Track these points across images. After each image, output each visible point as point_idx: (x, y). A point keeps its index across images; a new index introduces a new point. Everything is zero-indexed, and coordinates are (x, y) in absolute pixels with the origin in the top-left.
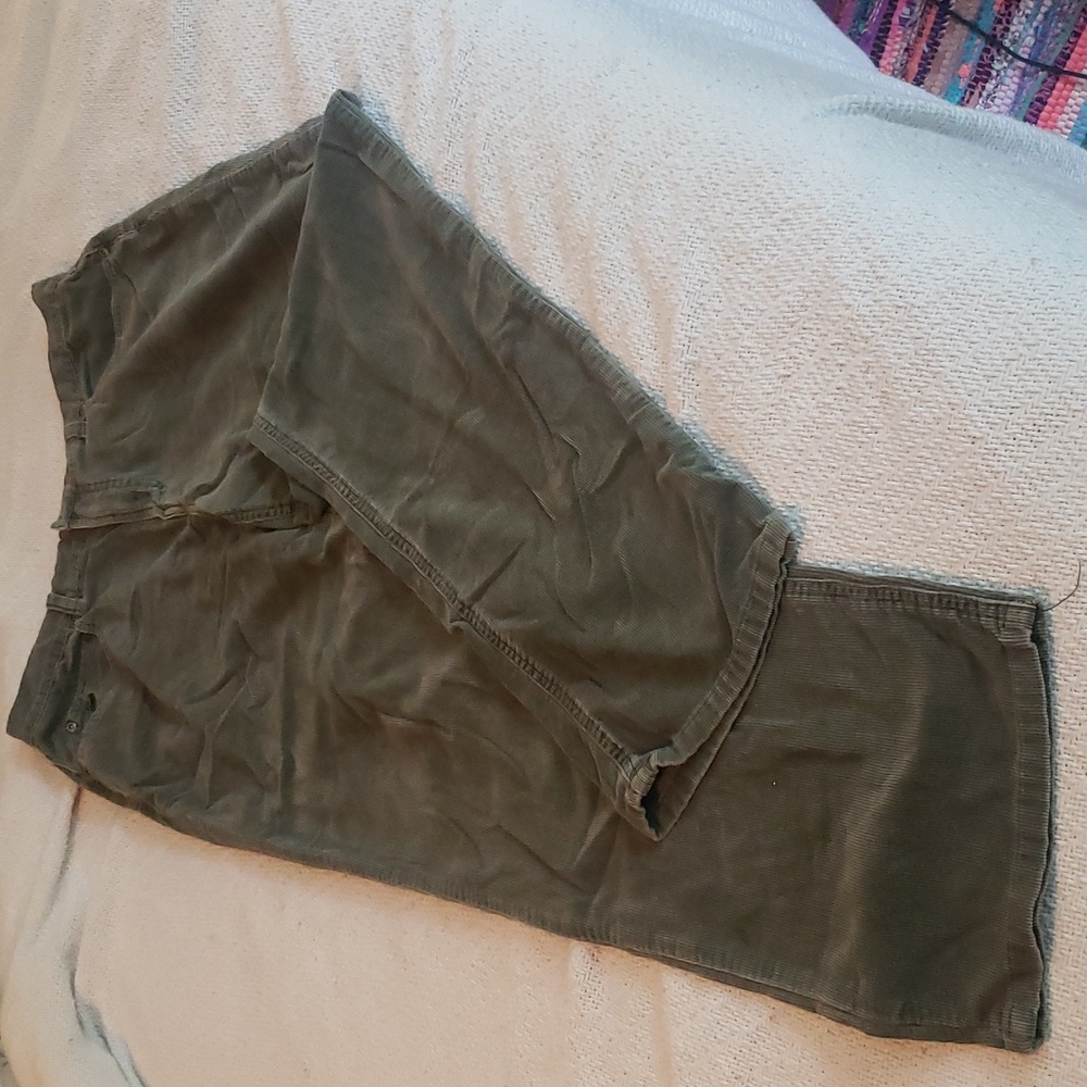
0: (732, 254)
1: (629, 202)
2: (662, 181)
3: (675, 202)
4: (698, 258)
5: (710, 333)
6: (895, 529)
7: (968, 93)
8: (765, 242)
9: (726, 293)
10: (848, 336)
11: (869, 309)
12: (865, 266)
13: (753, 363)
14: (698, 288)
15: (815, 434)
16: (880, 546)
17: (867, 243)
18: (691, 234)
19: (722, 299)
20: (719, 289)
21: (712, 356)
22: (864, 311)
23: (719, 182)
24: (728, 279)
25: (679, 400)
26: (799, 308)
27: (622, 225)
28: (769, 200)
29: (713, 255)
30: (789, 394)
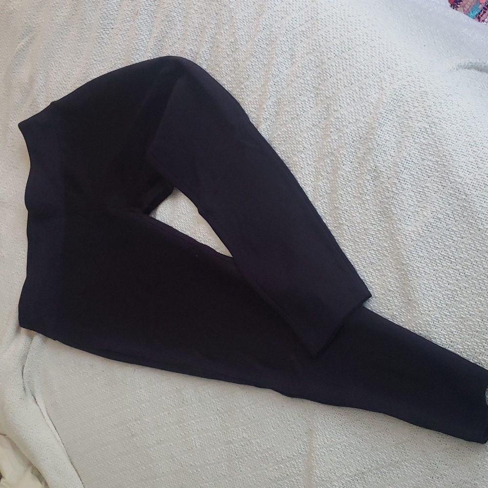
0: (405, 130)
1: (357, 89)
2: (376, 85)
3: (380, 97)
4: (386, 128)
5: (386, 165)
6: (464, 284)
7: (483, 12)
8: (423, 130)
9: (398, 148)
10: (457, 191)
11: (471, 181)
12: (472, 159)
13: (405, 187)
14: (384, 143)
15: (430, 230)
16: (455, 289)
17: (475, 149)
18: (385, 116)
19: (396, 151)
20: (395, 146)
21: (386, 177)
22: (468, 181)
23: (404, 94)
24: (400, 142)
25: (364, 192)
26: (434, 170)
27: (351, 99)
28: (428, 109)
29: (394, 129)
30: (420, 208)
